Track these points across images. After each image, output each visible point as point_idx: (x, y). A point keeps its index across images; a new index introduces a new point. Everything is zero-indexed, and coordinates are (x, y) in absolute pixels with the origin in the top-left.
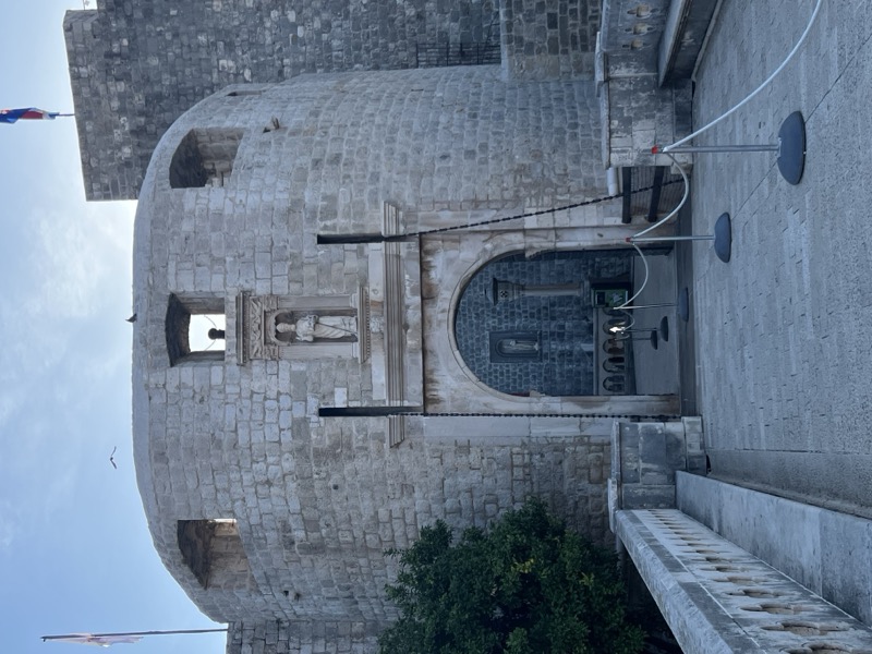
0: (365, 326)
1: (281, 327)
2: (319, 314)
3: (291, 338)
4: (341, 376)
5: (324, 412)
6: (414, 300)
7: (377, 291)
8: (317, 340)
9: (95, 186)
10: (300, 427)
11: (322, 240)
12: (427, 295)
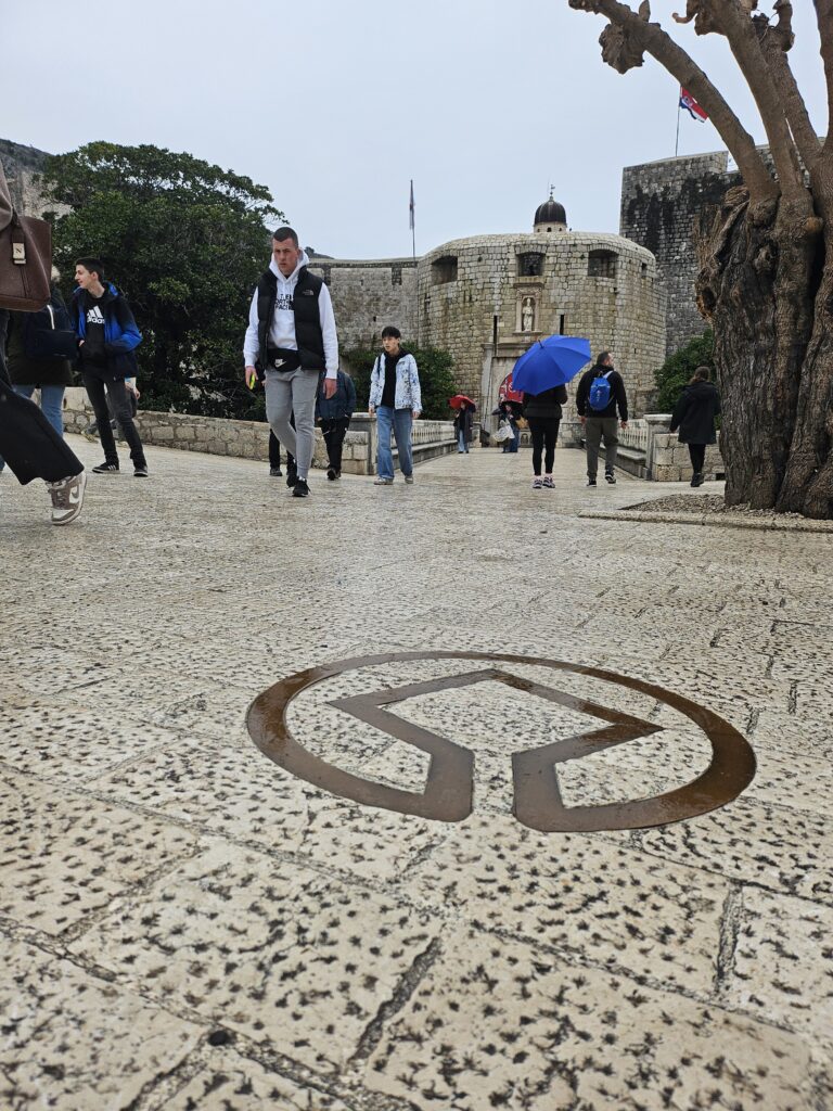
0: (528, 334)
1: (529, 300)
2: (533, 316)
3: (524, 304)
4: (509, 325)
5: (495, 317)
8: (523, 315)
9: (630, 173)
10: (491, 309)
11: (562, 317)
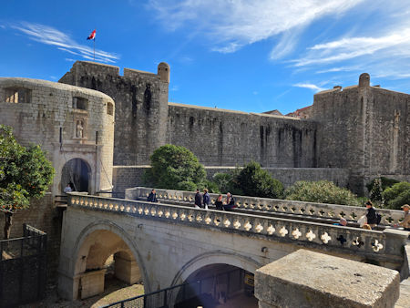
1: (80, 122)
2: (83, 130)
3: (78, 123)
4: (69, 133)
5: (61, 129)
6: (84, 150)
7: (86, 143)
8: (77, 129)
10: (58, 123)
11: (97, 132)
12: (84, 153)
